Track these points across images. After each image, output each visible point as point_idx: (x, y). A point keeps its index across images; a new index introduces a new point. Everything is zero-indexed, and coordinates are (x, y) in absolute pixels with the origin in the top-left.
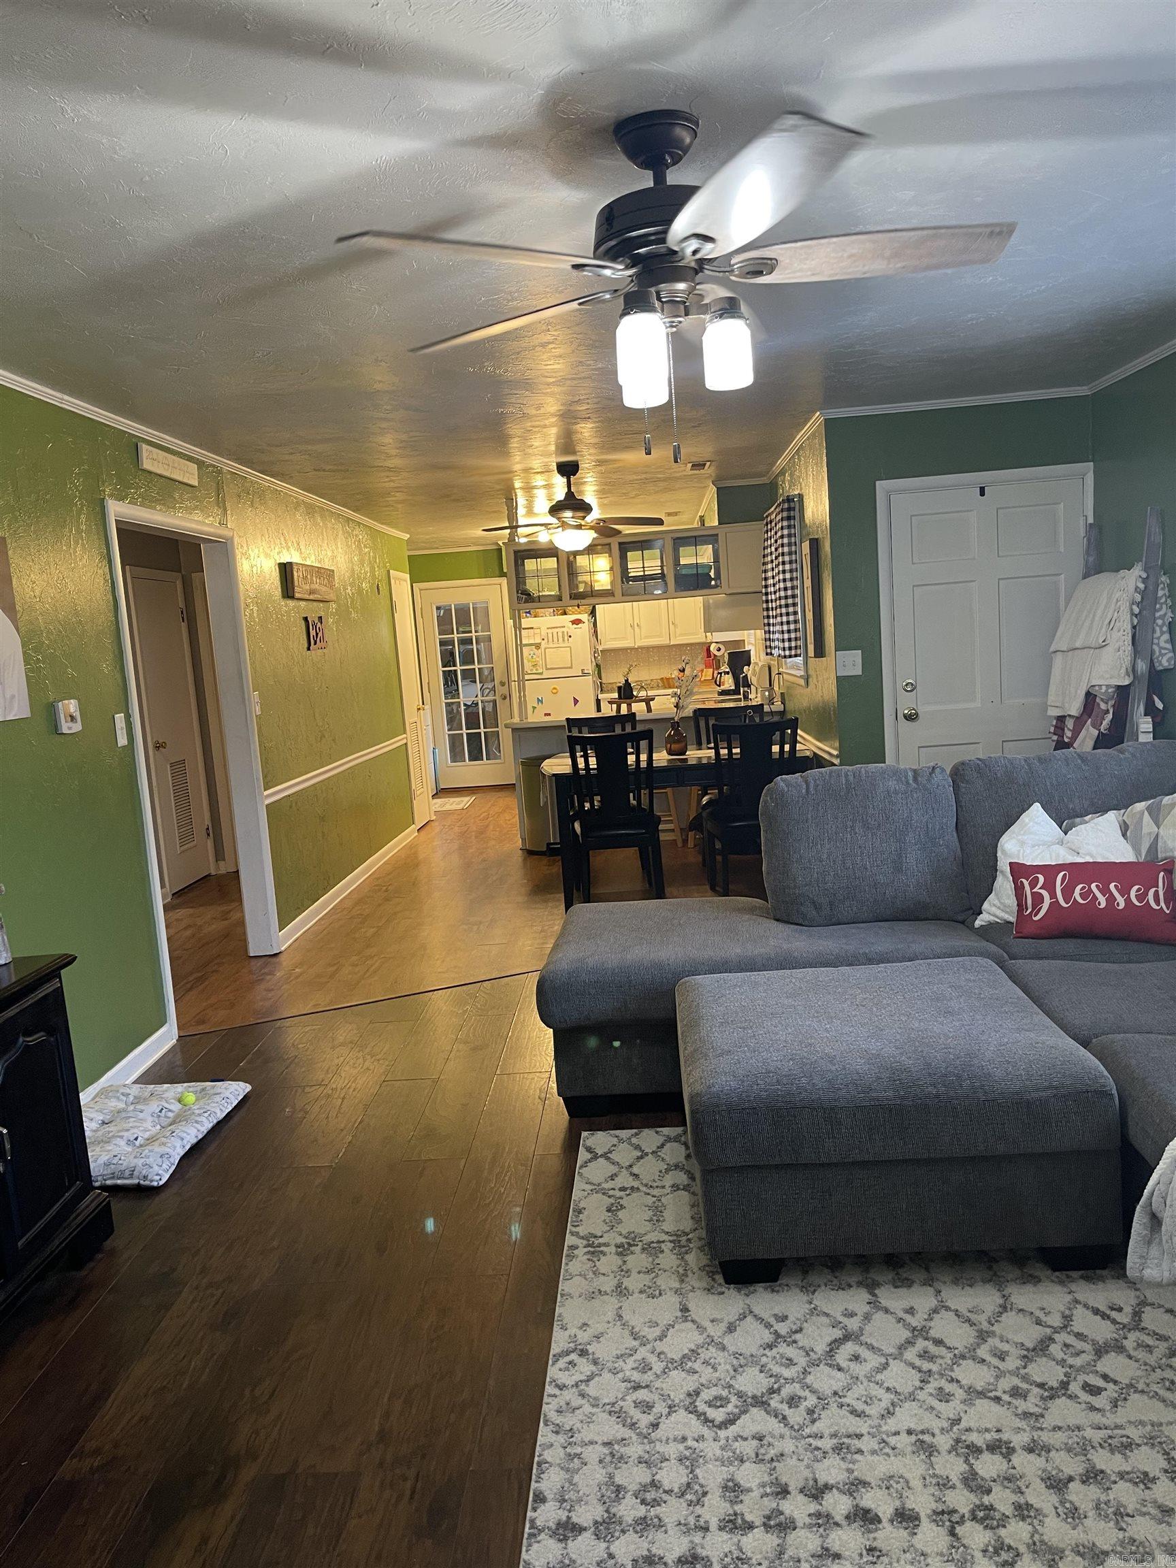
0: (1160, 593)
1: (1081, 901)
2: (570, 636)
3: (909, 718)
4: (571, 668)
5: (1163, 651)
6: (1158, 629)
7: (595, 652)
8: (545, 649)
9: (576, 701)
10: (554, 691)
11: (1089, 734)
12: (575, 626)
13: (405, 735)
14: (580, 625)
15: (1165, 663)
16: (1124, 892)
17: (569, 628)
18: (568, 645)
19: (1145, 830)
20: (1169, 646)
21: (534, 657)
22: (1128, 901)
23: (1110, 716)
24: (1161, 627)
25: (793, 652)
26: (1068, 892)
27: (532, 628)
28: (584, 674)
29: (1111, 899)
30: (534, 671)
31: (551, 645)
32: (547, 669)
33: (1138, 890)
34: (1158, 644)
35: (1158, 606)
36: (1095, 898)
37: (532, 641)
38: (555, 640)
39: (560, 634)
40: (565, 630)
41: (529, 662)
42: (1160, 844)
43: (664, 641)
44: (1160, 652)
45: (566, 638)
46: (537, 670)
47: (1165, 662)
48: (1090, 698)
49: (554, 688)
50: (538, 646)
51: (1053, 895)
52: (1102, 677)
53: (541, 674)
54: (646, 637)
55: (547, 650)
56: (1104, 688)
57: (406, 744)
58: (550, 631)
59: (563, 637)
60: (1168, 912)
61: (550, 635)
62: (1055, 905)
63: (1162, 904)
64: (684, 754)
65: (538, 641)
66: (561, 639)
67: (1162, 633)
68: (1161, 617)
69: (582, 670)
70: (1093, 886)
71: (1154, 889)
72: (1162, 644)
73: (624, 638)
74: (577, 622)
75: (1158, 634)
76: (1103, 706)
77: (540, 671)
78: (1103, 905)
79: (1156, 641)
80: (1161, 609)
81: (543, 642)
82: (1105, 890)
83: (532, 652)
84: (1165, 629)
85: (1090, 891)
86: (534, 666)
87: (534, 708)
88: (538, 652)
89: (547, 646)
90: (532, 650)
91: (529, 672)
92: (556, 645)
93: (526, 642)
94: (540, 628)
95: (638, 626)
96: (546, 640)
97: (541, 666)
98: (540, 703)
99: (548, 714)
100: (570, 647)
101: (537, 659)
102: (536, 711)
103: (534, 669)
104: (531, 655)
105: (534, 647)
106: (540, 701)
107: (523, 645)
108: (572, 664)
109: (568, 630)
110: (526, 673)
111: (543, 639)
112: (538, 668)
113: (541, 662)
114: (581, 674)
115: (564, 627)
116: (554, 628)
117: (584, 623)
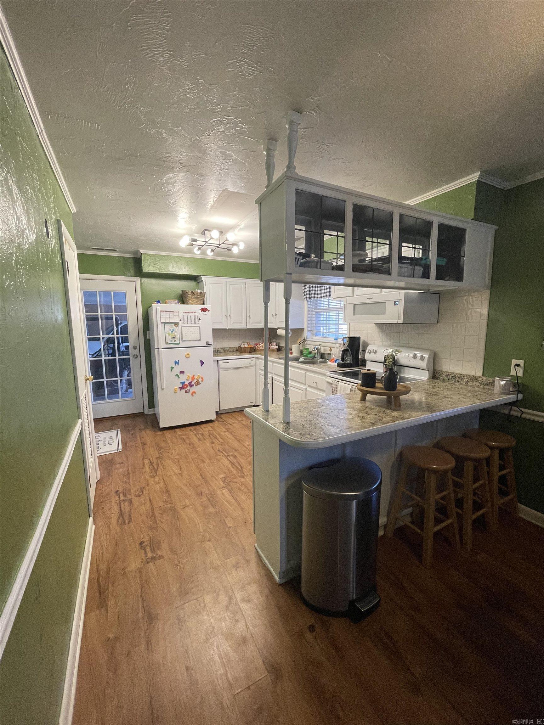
2: (200, 319)
4: (200, 340)
7: (213, 330)
8: (182, 327)
9: (202, 363)
10: (188, 356)
12: (203, 312)
14: (206, 312)
17: (199, 313)
18: (198, 325)
21: (174, 332)
27: (172, 311)
28: (208, 345)
30: (173, 342)
31: (186, 324)
32: (183, 341)
37: (172, 321)
38: (189, 321)
39: (193, 317)
40: (196, 314)
41: (169, 335)
45: (197, 320)
49: (188, 354)
50: (176, 324)
53: (178, 344)
54: (234, 323)
58: (185, 314)
59: (195, 320)
61: (186, 318)
65: (177, 320)
66: (193, 321)
69: (207, 342)
73: (222, 323)
74: (204, 310)
77: (178, 342)
81: (180, 322)
83: (172, 329)
86: (173, 338)
87: (172, 368)
88: (176, 329)
89: (183, 325)
90: (172, 327)
91: (169, 343)
92: (190, 325)
93: (167, 321)
94: (178, 312)
95: (230, 316)
96: (182, 320)
97: (179, 339)
98: (176, 364)
99: (182, 372)
100: (199, 327)
101: (176, 334)
102: (173, 370)
103: (173, 340)
104: (171, 331)
105: (173, 325)
106: (177, 363)
107: (165, 323)
108: (200, 338)
109: (198, 315)
110: (167, 343)
111: (181, 320)
112: (176, 340)
113: (178, 336)
114: (206, 345)
115: (196, 312)
116: (189, 312)
117: (209, 311)
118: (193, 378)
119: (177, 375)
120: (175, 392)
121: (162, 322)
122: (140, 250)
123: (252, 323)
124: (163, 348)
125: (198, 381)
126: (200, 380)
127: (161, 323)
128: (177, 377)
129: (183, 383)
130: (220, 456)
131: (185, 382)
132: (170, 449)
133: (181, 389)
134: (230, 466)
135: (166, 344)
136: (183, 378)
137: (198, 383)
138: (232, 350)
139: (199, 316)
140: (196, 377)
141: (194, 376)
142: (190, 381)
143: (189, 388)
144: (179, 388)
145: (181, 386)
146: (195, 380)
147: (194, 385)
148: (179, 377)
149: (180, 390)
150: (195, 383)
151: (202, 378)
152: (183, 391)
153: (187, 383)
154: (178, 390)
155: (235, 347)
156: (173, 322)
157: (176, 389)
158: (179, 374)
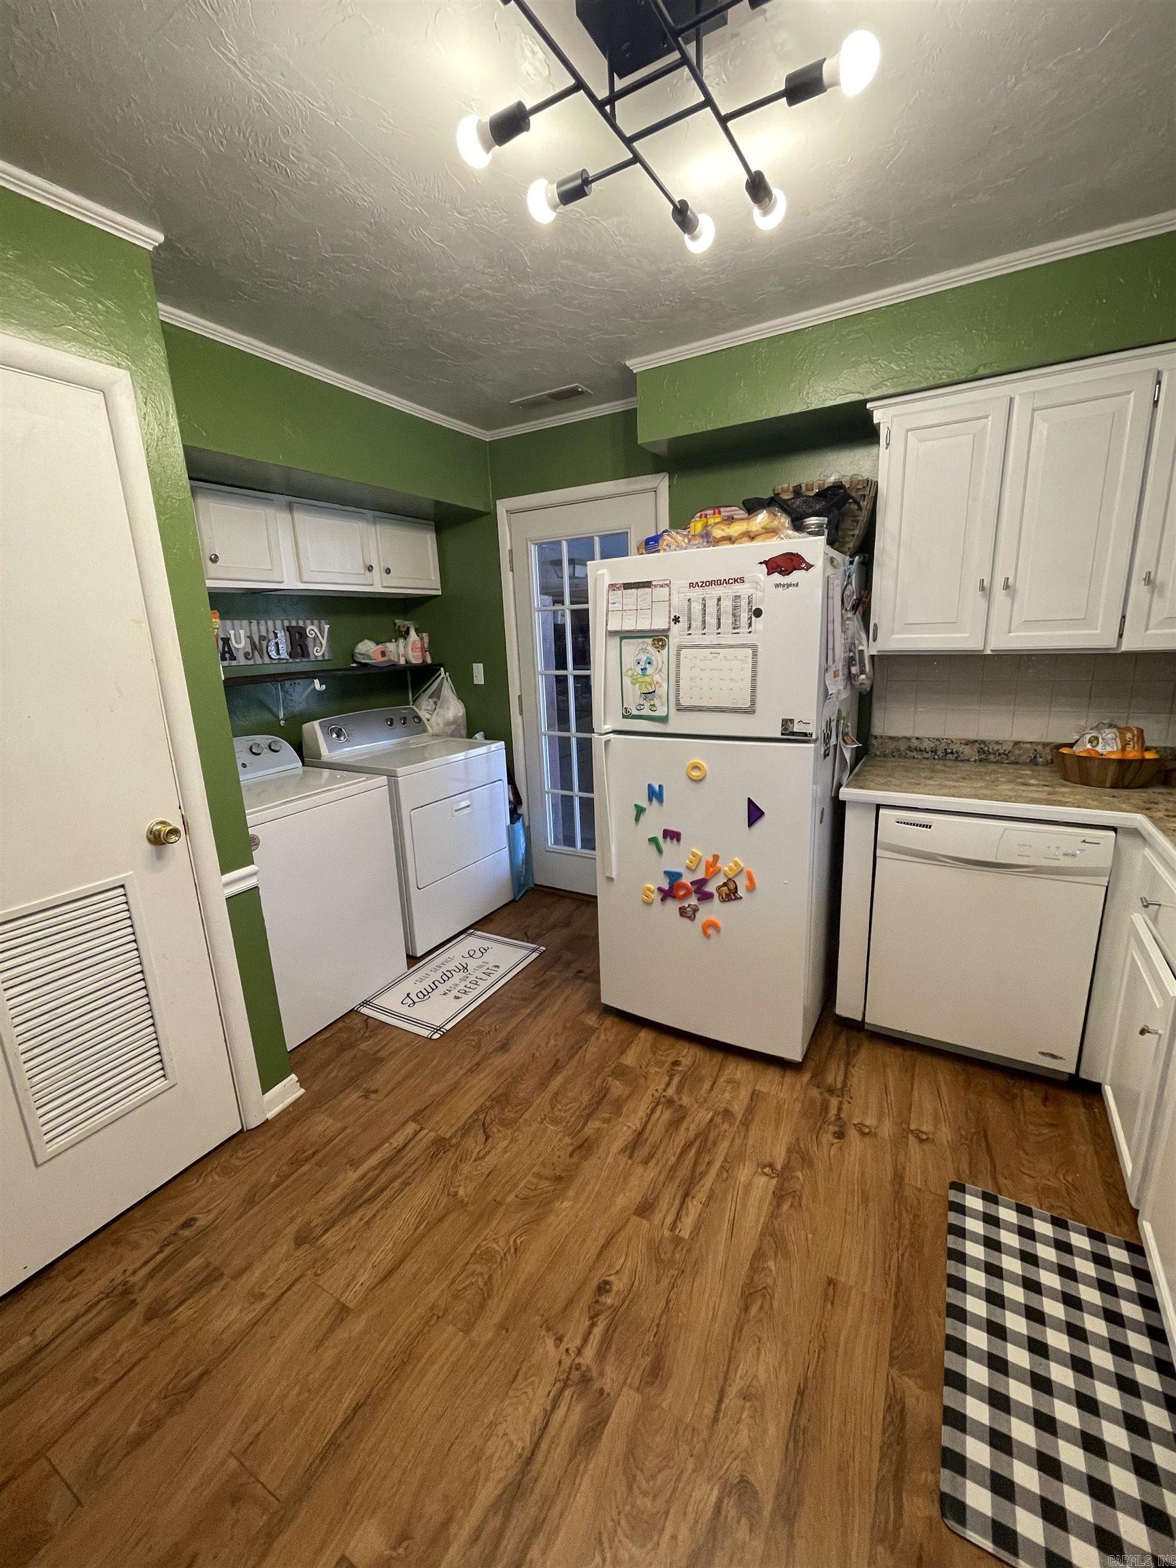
2: (758, 613)
4: (750, 711)
7: (850, 662)
8: (680, 649)
9: (755, 814)
10: (695, 774)
12: (777, 577)
14: (796, 576)
17: (756, 583)
18: (750, 639)
21: (650, 670)
27: (647, 584)
28: (790, 734)
30: (648, 711)
31: (696, 638)
32: (679, 708)
37: (644, 625)
38: (711, 620)
39: (727, 605)
40: (743, 590)
41: (634, 680)
43: (1093, 637)
45: (744, 616)
46: (653, 707)
49: (698, 767)
50: (659, 638)
53: (664, 720)
54: (1028, 624)
55: (683, 652)
58: (697, 594)
59: (736, 614)
61: (697, 607)
65: (660, 623)
66: (727, 620)
69: (786, 723)
73: (953, 625)
74: (786, 564)
77: (662, 711)
81: (675, 628)
83: (644, 657)
86: (647, 695)
87: (640, 811)
88: (659, 657)
89: (687, 640)
90: (644, 650)
91: (635, 712)
92: (711, 639)
93: (629, 625)
94: (668, 585)
95: (1007, 586)
96: (683, 620)
97: (666, 700)
98: (655, 801)
99: (673, 835)
100: (754, 648)
101: (657, 678)
102: (642, 818)
103: (647, 705)
104: (642, 665)
105: (650, 641)
106: (655, 794)
107: (624, 635)
108: (753, 702)
109: (752, 591)
110: (627, 715)
111: (676, 620)
112: (656, 702)
113: (665, 686)
114: (780, 736)
115: (742, 580)
116: (711, 583)
117: (809, 566)
118: (713, 867)
119: (653, 840)
120: (645, 902)
121: (616, 628)
122: (628, 363)
124: (615, 733)
125: (732, 886)
126: (742, 883)
127: (614, 634)
128: (653, 848)
129: (673, 877)
130: (559, 1340)
131: (679, 875)
132: (506, 1123)
133: (666, 895)
134: (487, 1493)
135: (624, 717)
136: (676, 858)
137: (730, 894)
138: (1025, 758)
139: (758, 595)
140: (726, 866)
141: (716, 857)
142: (700, 875)
143: (693, 901)
144: (660, 890)
145: (666, 887)
146: (721, 880)
147: (716, 895)
148: (660, 851)
149: (663, 900)
150: (719, 888)
151: (750, 878)
152: (673, 906)
153: (687, 879)
154: (656, 897)
155: (1045, 745)
156: (648, 628)
157: (650, 889)
158: (661, 840)
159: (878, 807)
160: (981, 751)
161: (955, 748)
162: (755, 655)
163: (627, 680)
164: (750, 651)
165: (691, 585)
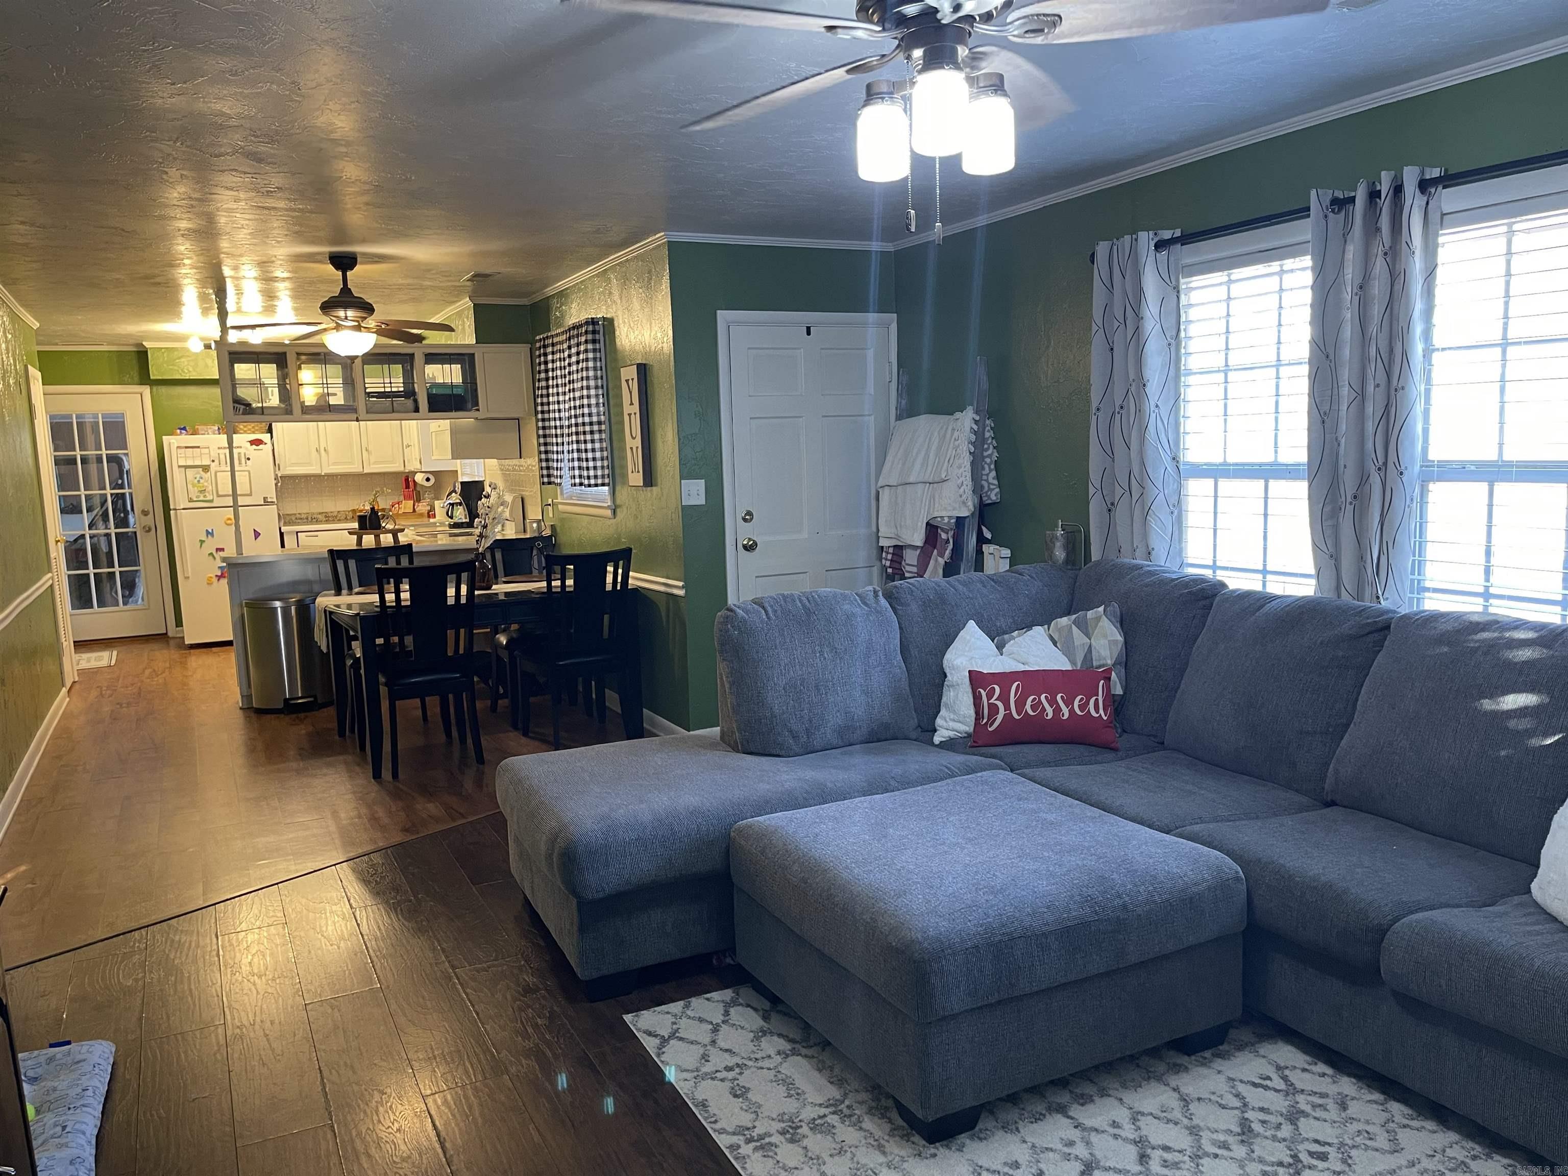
0: (987, 435)
1: (1032, 713)
2: (249, 459)
3: (748, 548)
4: (250, 495)
5: (992, 487)
6: (986, 466)
7: (275, 478)
8: (216, 473)
9: (257, 534)
10: (229, 522)
11: (938, 562)
12: (254, 447)
13: (50, 575)
14: (261, 447)
15: (994, 498)
16: (1069, 702)
17: (247, 449)
18: (247, 468)
19: (1077, 643)
20: (996, 482)
21: (202, 481)
22: (1072, 711)
23: (951, 546)
24: (989, 465)
25: (600, 481)
26: (1020, 704)
27: (198, 447)
28: (266, 502)
29: (1057, 710)
30: (202, 498)
31: (224, 468)
32: (219, 496)
33: (1081, 700)
34: (987, 481)
35: (986, 446)
36: (1044, 709)
37: (198, 463)
39: (236, 456)
40: (242, 451)
41: (194, 486)
42: (1094, 653)
43: (355, 468)
44: (989, 486)
45: (243, 460)
46: (205, 496)
47: (994, 496)
48: (932, 529)
50: (206, 468)
51: (1007, 707)
52: (945, 509)
53: (211, 501)
54: (335, 464)
55: (218, 474)
56: (946, 520)
57: (52, 586)
58: (222, 451)
59: (240, 460)
60: (1105, 718)
61: (223, 457)
62: (1008, 716)
63: (1101, 712)
64: (489, 588)
65: (206, 462)
66: (236, 461)
67: (990, 470)
68: (990, 456)
69: (265, 499)
70: (1043, 697)
71: (1094, 698)
72: (991, 480)
73: (310, 464)
74: (256, 443)
75: (987, 470)
76: (944, 536)
77: (210, 498)
78: (1050, 716)
79: (985, 477)
80: (988, 449)
81: (213, 465)
82: (1052, 702)
83: (198, 476)
84: (992, 466)
85: (1040, 702)
86: (201, 492)
87: (202, 542)
88: (206, 476)
89: (219, 469)
90: (198, 473)
91: (195, 499)
93: (190, 463)
94: (208, 448)
95: (325, 450)
96: (217, 462)
97: (211, 493)
98: (209, 536)
99: (221, 549)
100: (249, 472)
101: (206, 484)
102: (203, 545)
103: (202, 496)
104: (198, 479)
105: (201, 469)
106: (210, 533)
107: (186, 467)
108: (251, 492)
109: (246, 451)
110: (191, 500)
111: (213, 461)
112: (207, 494)
113: (210, 488)
114: (263, 503)
115: (241, 447)
117: (266, 444)
119: (211, 554)
120: (208, 584)
121: (180, 464)
122: (144, 343)
123: (375, 463)
124: (183, 509)
127: (180, 467)
128: (211, 557)
129: (222, 569)
133: (219, 578)
135: (187, 502)
136: (223, 560)
138: (342, 518)
139: (248, 452)
144: (216, 576)
145: (219, 574)
148: (214, 558)
149: (218, 580)
152: (224, 582)
154: (215, 580)
156: (200, 464)
157: (211, 577)
158: (215, 554)
159: (297, 532)
160: (326, 517)
161: (315, 516)
162: (249, 473)
163: (190, 486)
164: (247, 473)
165: (219, 448)
